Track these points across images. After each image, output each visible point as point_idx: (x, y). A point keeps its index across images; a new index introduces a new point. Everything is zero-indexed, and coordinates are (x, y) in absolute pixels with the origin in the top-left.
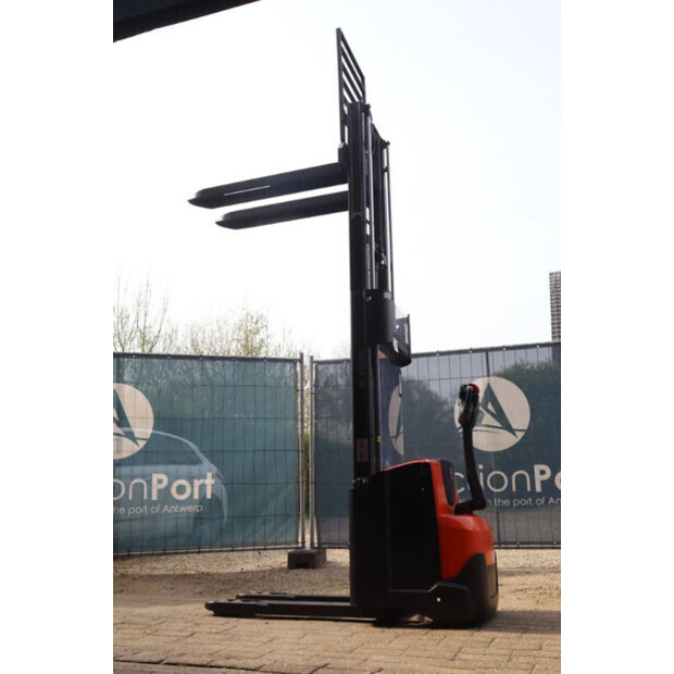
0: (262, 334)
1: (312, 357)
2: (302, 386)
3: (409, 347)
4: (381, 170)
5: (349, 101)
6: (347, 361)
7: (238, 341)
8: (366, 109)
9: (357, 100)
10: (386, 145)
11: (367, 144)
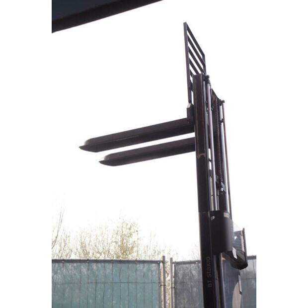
0: (134, 238)
1: (171, 259)
2: (164, 278)
3: (245, 254)
4: (219, 122)
5: (194, 73)
6: (198, 261)
7: (116, 242)
8: (206, 79)
9: (200, 72)
10: (221, 103)
11: (207, 104)
